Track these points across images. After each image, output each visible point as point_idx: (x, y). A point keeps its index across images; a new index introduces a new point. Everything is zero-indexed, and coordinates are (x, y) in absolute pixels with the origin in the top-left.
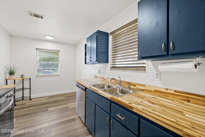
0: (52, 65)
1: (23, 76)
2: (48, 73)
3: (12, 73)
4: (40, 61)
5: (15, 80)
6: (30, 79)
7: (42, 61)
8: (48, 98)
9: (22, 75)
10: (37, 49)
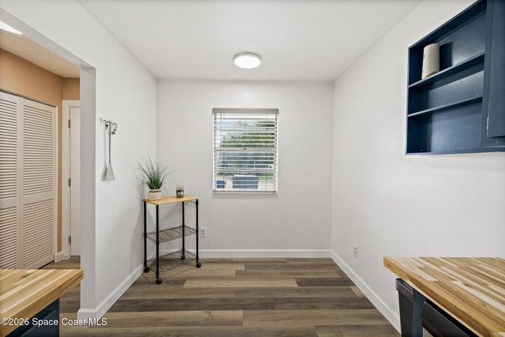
0: (256, 158)
1: (182, 193)
2: (245, 187)
3: (155, 184)
4: (224, 146)
5: (157, 207)
6: (197, 203)
7: (228, 146)
8: (242, 268)
9: (180, 191)
10: (215, 111)
